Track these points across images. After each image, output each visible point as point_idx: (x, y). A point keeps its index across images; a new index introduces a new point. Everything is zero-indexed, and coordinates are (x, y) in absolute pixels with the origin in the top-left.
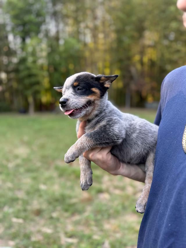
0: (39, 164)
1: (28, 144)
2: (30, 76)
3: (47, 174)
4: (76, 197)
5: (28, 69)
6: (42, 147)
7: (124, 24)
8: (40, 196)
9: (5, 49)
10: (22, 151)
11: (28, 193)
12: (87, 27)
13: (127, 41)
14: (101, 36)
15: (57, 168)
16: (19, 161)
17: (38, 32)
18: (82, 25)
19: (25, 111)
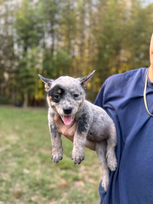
0: (25, 151)
1: (19, 132)
2: (27, 77)
3: (31, 160)
4: (54, 183)
5: (27, 71)
6: (30, 135)
7: (105, 43)
8: (23, 179)
9: (10, 55)
10: (13, 138)
11: (12, 176)
12: (76, 43)
13: (106, 56)
14: (87, 51)
15: (40, 155)
16: (9, 146)
17: (37, 44)
18: (73, 42)
19: (20, 105)
